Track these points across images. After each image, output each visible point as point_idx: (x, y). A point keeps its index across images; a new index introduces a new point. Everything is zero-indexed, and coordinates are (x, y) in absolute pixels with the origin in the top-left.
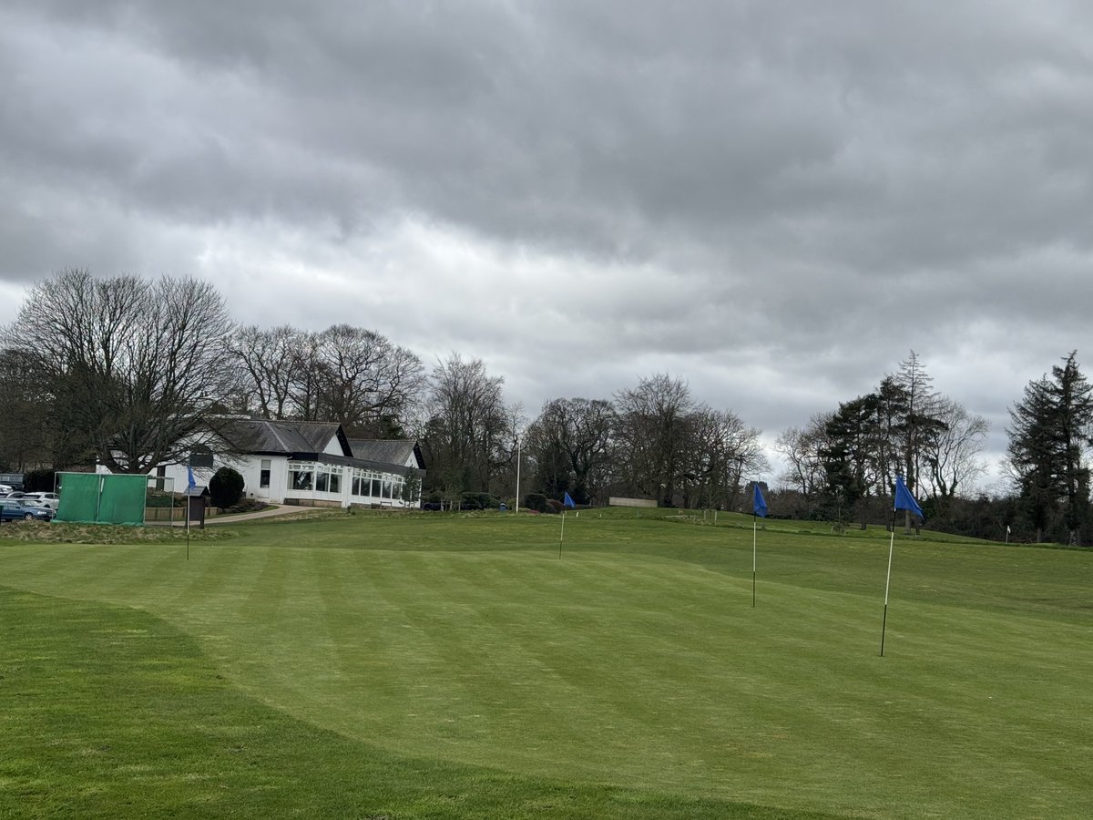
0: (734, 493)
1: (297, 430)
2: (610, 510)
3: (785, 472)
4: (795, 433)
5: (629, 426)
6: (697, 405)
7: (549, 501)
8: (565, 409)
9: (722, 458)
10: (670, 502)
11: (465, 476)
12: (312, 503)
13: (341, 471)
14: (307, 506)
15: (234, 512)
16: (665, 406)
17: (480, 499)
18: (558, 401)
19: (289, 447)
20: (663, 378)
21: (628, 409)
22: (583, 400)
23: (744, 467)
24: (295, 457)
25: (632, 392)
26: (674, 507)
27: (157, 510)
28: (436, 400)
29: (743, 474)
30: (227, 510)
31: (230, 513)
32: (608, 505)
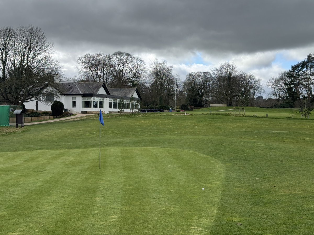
0: (253, 100)
1: (88, 86)
2: (210, 108)
3: (270, 92)
4: (273, 79)
5: (217, 80)
6: (239, 72)
7: (189, 106)
8: (194, 76)
9: (248, 89)
10: (231, 105)
11: (160, 99)
12: (92, 112)
13: (104, 100)
14: (90, 113)
15: (60, 117)
16: (228, 72)
17: (165, 107)
18: (192, 73)
19: (82, 92)
20: (227, 63)
21: (216, 74)
22: (200, 72)
23: (256, 92)
24: (84, 95)
25: (217, 69)
26: (232, 106)
27: (38, 118)
28: (151, 75)
29: (256, 94)
30: (58, 117)
31: (59, 118)
32: (210, 106)
